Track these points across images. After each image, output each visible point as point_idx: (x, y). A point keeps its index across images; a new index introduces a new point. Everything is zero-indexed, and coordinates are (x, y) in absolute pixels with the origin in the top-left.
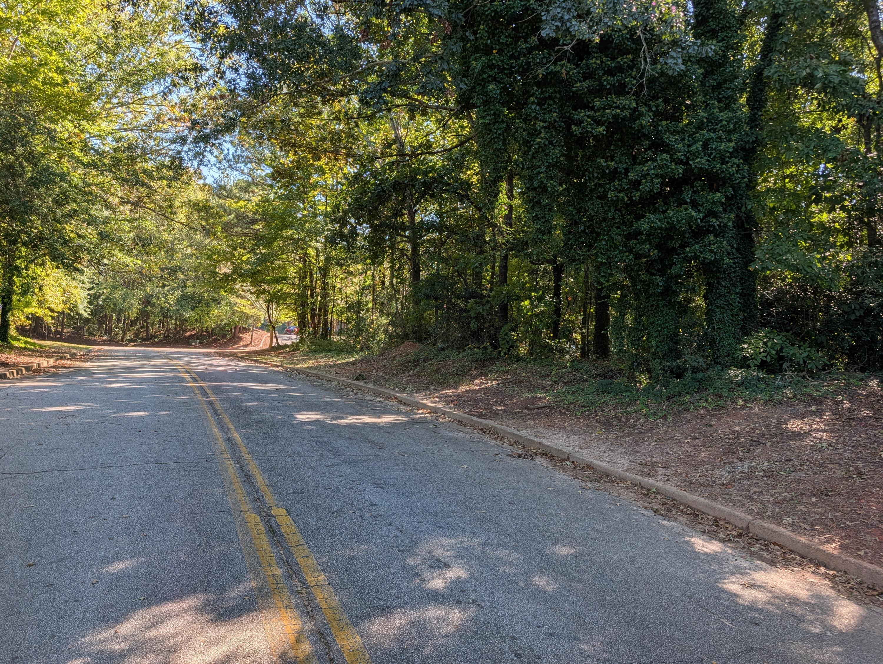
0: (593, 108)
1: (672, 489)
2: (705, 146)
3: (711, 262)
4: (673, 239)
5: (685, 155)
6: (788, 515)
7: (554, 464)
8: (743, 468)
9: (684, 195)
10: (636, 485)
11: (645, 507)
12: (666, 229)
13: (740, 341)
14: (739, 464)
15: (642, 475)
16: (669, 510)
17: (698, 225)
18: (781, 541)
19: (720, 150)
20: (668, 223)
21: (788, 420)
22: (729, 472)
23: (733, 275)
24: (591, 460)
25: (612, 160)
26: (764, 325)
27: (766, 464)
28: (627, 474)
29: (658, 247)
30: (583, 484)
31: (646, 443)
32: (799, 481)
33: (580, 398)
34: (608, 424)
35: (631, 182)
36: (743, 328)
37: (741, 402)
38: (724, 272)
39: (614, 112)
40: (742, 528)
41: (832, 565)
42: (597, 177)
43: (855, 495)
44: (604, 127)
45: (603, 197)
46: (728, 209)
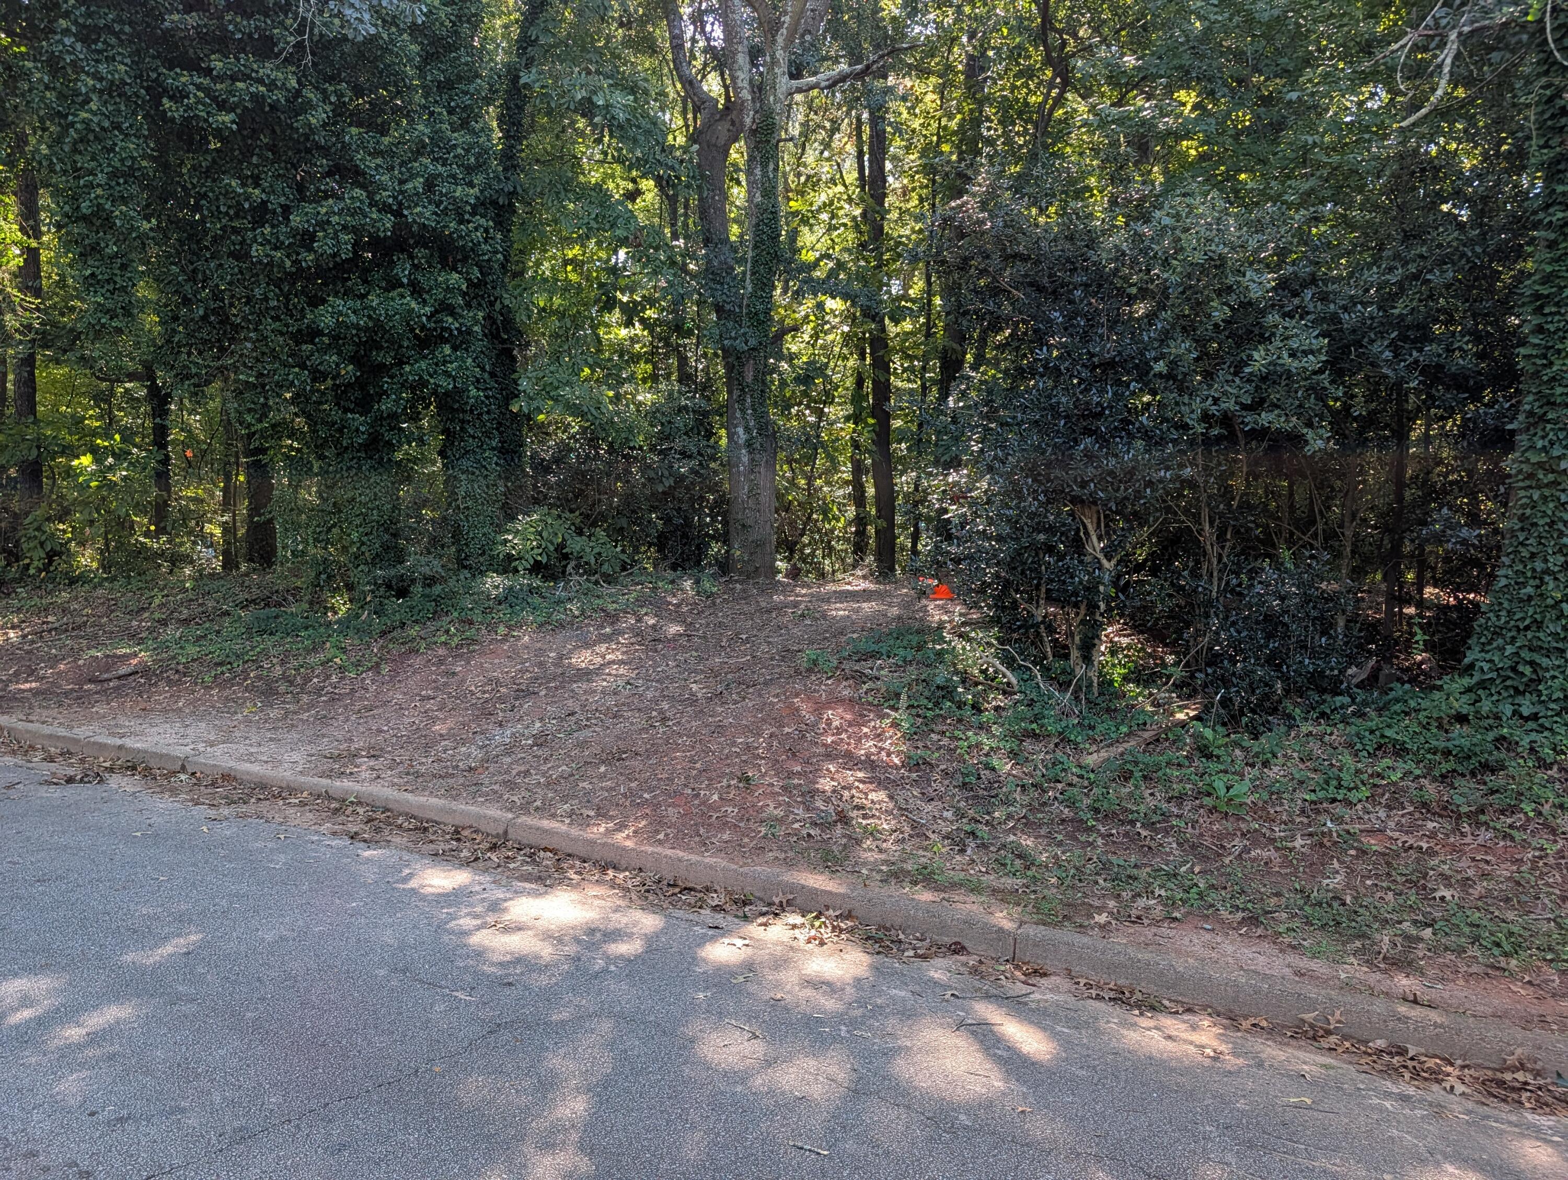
0: (208, 72)
1: (384, 791)
2: (430, 185)
3: (447, 394)
4: (382, 348)
5: (395, 198)
6: (565, 799)
7: (151, 783)
8: (501, 737)
9: (397, 270)
10: (319, 796)
11: (334, 834)
12: (367, 329)
13: (500, 529)
14: (498, 731)
15: (330, 777)
16: (378, 830)
17: (423, 328)
18: (554, 843)
19: (455, 198)
20: (370, 317)
21: (571, 652)
22: (481, 748)
23: (486, 417)
24: (232, 764)
25: (257, 185)
26: (536, 502)
27: (538, 725)
28: (302, 779)
29: (354, 359)
30: (212, 813)
31: (341, 718)
32: (582, 745)
33: (211, 649)
34: (269, 692)
35: (294, 233)
36: (505, 507)
37: (502, 630)
38: (472, 411)
39: (252, 89)
40: (498, 836)
41: (624, 863)
42: (227, 214)
43: (656, 752)
44: (232, 116)
45: (241, 255)
46: (474, 303)
